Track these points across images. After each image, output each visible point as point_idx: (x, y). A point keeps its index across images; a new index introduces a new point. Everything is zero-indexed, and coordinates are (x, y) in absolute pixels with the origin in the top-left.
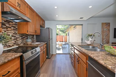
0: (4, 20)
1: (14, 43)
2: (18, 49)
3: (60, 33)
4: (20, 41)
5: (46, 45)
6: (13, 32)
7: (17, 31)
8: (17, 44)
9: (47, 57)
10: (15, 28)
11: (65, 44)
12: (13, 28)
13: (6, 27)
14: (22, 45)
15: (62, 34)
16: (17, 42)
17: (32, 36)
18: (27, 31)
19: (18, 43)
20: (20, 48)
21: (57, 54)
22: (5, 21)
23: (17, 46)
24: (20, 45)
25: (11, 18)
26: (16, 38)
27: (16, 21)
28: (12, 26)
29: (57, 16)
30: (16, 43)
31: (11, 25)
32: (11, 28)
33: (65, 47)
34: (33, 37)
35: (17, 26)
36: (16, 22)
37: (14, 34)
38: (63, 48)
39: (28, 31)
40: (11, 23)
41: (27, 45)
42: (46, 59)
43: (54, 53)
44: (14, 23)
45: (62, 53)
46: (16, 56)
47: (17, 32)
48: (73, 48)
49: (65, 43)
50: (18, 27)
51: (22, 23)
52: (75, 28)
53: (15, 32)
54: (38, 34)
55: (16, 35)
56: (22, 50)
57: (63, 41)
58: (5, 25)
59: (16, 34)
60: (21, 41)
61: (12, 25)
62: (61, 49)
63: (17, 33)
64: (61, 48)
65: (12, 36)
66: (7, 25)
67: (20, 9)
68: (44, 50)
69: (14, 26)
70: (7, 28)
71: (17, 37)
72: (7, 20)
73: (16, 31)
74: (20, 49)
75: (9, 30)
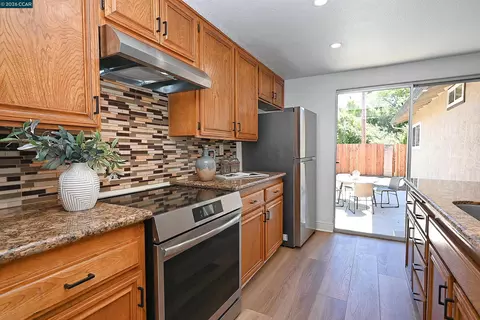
0: (121, 90)
1: (155, 172)
2: (171, 193)
3: (367, 133)
4: (176, 166)
5: (279, 187)
6: (152, 129)
7: (167, 128)
8: (165, 176)
9: (285, 237)
10: (160, 117)
11: (392, 188)
12: (151, 116)
13: (127, 112)
14: (183, 179)
15: (379, 135)
16: (165, 166)
17: (228, 147)
18: (197, 125)
19: (170, 172)
20: (179, 191)
21: (336, 231)
22: (125, 94)
23: (165, 181)
24: (178, 178)
25: (147, 82)
26: (161, 152)
27: (162, 89)
28: (148, 110)
29: (335, 46)
30: (161, 171)
31: (146, 104)
32: (145, 115)
33: (393, 202)
34: (232, 150)
35: (165, 108)
36: (164, 95)
37: (154, 137)
38: (379, 207)
39: (199, 124)
40: (145, 99)
41: (200, 180)
42: (282, 245)
43: (322, 226)
44: (157, 97)
45: (371, 232)
46: (122, 220)
47: (165, 130)
48: (424, 214)
49: (395, 184)
50: (170, 114)
51: (181, 94)
52: (456, 102)
53: (159, 132)
54: (248, 138)
55: (164, 142)
56: (183, 198)
57: (385, 174)
58: (127, 108)
59: (165, 137)
60: (180, 163)
61: (149, 105)
62: (369, 213)
63: (166, 133)
64: (367, 208)
65: (151, 146)
66: (134, 107)
67: (166, 41)
68: (270, 207)
69: (157, 108)
70: (133, 115)
71: (166, 148)
72: (131, 90)
73: (164, 127)
74: (176, 194)
75: (139, 125)
